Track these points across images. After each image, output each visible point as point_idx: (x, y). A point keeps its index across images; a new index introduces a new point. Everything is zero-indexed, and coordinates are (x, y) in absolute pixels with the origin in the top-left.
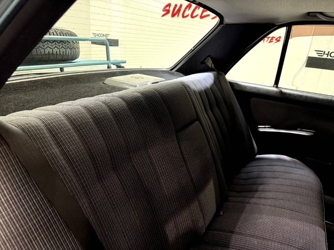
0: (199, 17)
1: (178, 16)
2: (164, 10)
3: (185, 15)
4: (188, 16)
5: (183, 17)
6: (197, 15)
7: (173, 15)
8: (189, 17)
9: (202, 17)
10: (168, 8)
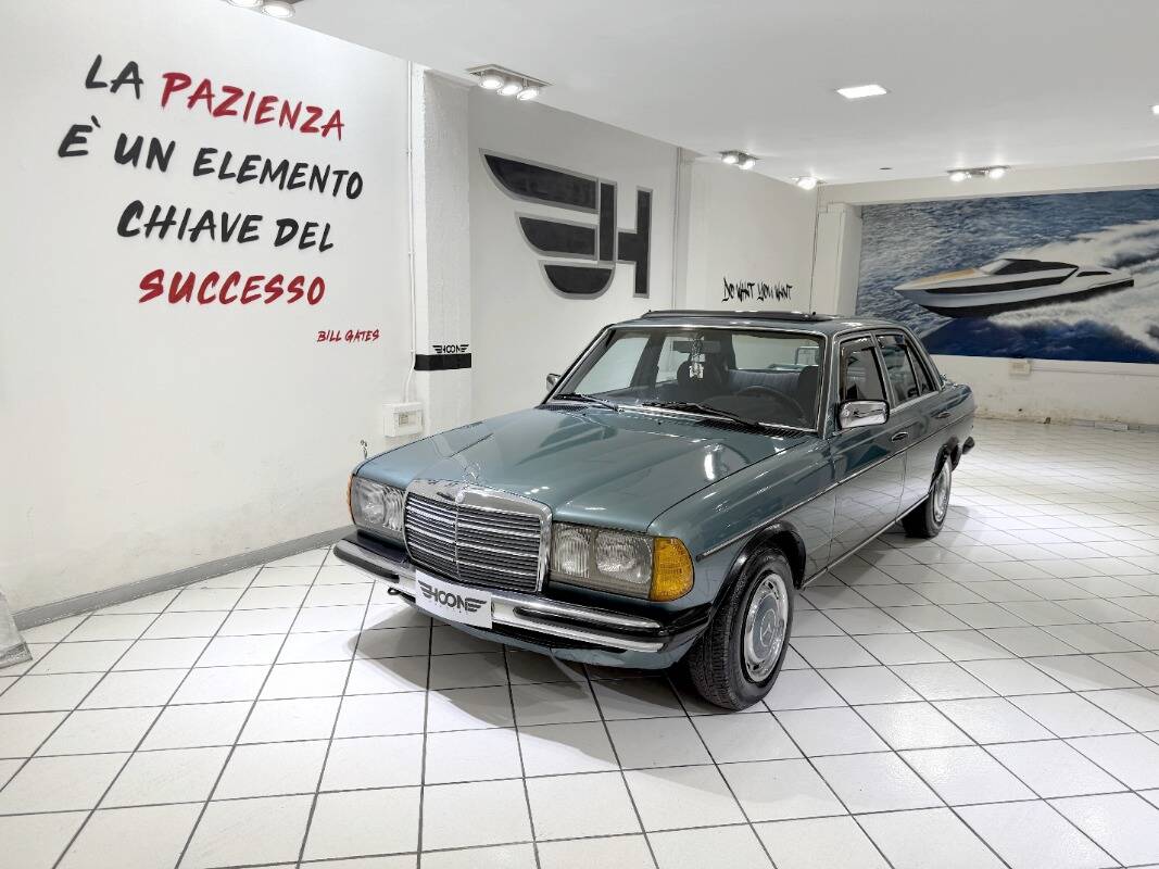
0: (238, 301)
1: (188, 300)
2: (145, 284)
3: (207, 296)
4: (211, 299)
5: (202, 300)
6: (235, 297)
7: (174, 298)
8: (217, 299)
9: (245, 300)
10: (156, 281)
